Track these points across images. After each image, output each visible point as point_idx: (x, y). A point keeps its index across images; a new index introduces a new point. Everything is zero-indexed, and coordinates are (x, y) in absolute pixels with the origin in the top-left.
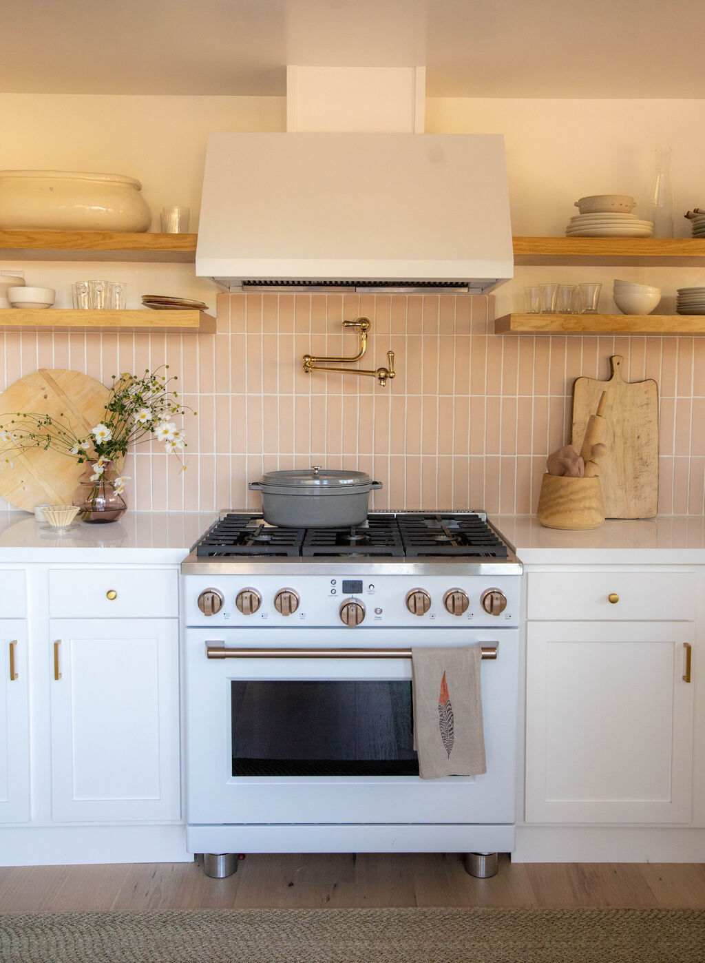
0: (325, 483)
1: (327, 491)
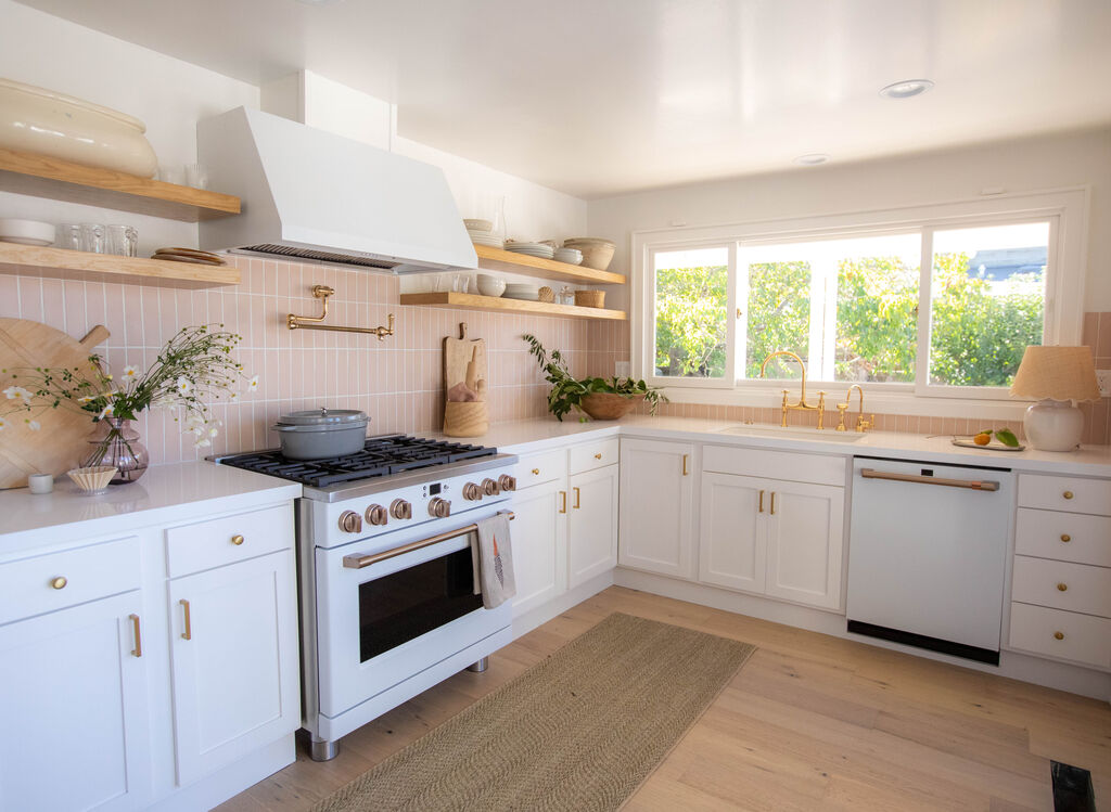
0: (338, 420)
1: (339, 427)
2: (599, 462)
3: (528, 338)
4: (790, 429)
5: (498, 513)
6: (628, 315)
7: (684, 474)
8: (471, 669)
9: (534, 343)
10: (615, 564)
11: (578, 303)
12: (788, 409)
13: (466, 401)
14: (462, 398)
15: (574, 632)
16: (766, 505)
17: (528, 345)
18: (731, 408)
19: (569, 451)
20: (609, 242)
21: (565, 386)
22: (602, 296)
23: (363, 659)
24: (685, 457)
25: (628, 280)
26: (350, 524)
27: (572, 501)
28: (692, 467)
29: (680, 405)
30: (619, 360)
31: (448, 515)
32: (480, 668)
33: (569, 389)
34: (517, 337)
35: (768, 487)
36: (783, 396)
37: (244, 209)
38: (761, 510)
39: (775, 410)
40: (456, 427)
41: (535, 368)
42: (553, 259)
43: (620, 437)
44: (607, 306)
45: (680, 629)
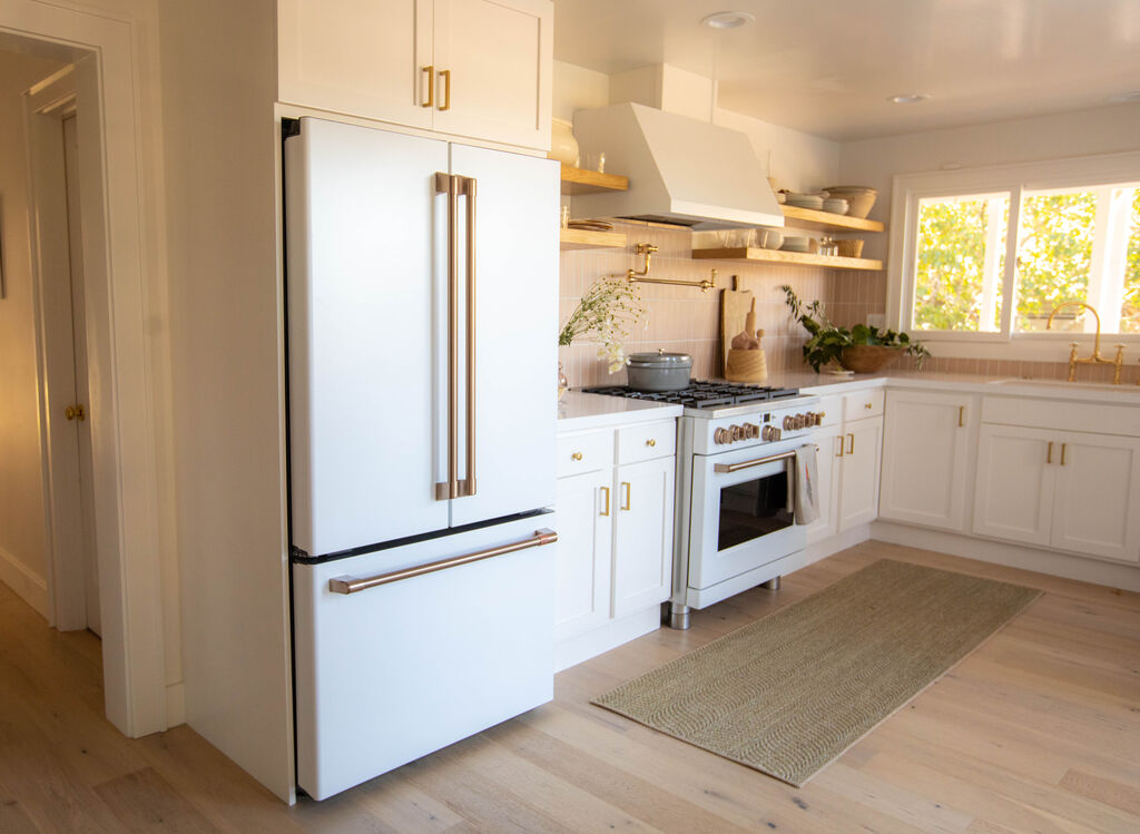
2: (870, 412)
3: (786, 289)
4: (1077, 384)
5: (804, 446)
6: (885, 265)
7: (960, 425)
8: (765, 586)
9: (790, 293)
10: (875, 516)
11: (842, 253)
12: (1076, 363)
13: (751, 348)
14: (747, 346)
15: (849, 570)
16: (1056, 456)
17: (785, 296)
18: (1005, 363)
19: (845, 399)
20: (870, 188)
21: (824, 338)
22: (860, 245)
23: (721, 548)
24: (961, 409)
25: (887, 228)
26: (722, 437)
27: (847, 447)
28: (969, 418)
29: (944, 360)
30: (871, 312)
31: (779, 440)
32: (774, 586)
33: (829, 341)
34: (776, 288)
35: (1057, 438)
36: (1071, 349)
37: (629, 185)
38: (1049, 461)
39: (1061, 365)
40: (740, 372)
41: (789, 319)
42: (823, 210)
43: (886, 388)
44: (863, 256)
45: (956, 574)
